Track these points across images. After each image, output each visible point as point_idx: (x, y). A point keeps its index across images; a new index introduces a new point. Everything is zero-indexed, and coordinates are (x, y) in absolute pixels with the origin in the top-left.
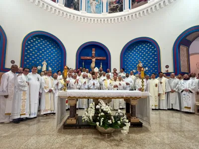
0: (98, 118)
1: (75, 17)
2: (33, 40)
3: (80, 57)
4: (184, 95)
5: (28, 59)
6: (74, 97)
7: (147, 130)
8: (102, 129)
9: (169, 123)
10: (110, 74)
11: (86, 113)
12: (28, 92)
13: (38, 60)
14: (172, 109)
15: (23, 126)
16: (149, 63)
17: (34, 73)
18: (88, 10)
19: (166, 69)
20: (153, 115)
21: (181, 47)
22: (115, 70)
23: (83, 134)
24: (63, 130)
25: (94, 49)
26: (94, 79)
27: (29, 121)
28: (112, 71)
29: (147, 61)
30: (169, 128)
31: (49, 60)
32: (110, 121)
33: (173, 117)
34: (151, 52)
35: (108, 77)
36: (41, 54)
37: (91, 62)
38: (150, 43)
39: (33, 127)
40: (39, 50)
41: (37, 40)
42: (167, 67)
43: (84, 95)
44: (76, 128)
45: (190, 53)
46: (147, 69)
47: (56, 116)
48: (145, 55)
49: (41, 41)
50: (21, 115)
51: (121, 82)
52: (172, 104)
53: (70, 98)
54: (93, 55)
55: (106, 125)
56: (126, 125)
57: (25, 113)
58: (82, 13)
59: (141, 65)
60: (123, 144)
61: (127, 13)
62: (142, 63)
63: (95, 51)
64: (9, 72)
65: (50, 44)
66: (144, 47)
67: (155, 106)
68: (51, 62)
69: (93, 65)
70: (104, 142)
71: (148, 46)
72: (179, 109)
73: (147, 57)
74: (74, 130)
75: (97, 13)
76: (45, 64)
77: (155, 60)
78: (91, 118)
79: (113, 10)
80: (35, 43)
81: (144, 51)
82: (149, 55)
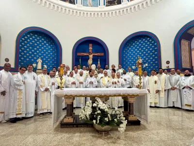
0: (95, 116)
1: (71, 12)
2: (27, 37)
4: (185, 92)
5: (23, 56)
6: (71, 95)
7: (145, 128)
8: (98, 127)
9: (170, 121)
10: (108, 71)
11: (83, 111)
13: (33, 58)
16: (149, 59)
17: (29, 71)
18: (84, 3)
19: (167, 65)
20: (151, 113)
21: (183, 41)
23: (81, 133)
24: (60, 129)
25: (91, 45)
26: (91, 76)
27: (26, 120)
29: (147, 57)
30: (170, 126)
32: (106, 119)
33: (174, 115)
34: (151, 47)
35: (106, 75)
36: (35, 51)
38: (150, 38)
39: (31, 126)
40: (34, 47)
41: (31, 37)
42: (168, 62)
43: (80, 93)
44: (73, 127)
45: (192, 48)
46: (147, 65)
47: (53, 116)
48: (144, 50)
49: (36, 38)
50: (17, 114)
51: (120, 80)
52: (174, 102)
53: (67, 97)
55: (103, 123)
56: (122, 123)
57: (21, 112)
58: (78, 6)
59: (140, 61)
60: (119, 141)
61: (125, 6)
62: (141, 59)
63: (92, 47)
64: (2, 71)
65: (45, 40)
66: (144, 42)
67: (155, 103)
68: (47, 60)
69: (90, 61)
70: (101, 140)
71: (148, 41)
72: (180, 107)
73: (147, 52)
74: (72, 129)
75: (94, 6)
76: (40, 61)
77: (156, 55)
78: (88, 116)
79: (110, 3)
80: (30, 40)
81: (144, 46)
82: (149, 50)
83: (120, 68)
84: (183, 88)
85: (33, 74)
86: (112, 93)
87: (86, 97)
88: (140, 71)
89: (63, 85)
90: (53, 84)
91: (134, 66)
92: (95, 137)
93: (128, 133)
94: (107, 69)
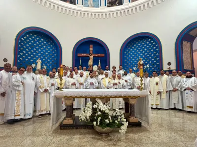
0: (95, 117)
1: (72, 12)
2: (27, 37)
3: (76, 55)
4: (187, 93)
5: (21, 56)
6: (71, 97)
7: (146, 130)
8: (98, 129)
9: (171, 122)
11: (83, 113)
12: (22, 92)
15: (18, 127)
16: (150, 60)
17: (29, 72)
19: (169, 67)
20: (152, 115)
21: (184, 43)
22: (114, 68)
23: (80, 135)
24: (59, 130)
25: (91, 46)
26: (91, 77)
27: (24, 121)
28: (111, 69)
29: (148, 58)
30: (171, 128)
31: (44, 57)
32: (107, 121)
33: (175, 116)
34: (152, 48)
36: (35, 52)
38: (152, 39)
39: (29, 128)
40: (32, 47)
41: (30, 37)
42: (169, 64)
43: (80, 94)
44: (73, 129)
45: (194, 49)
46: (148, 66)
47: (51, 117)
48: (146, 52)
49: (36, 38)
50: (15, 116)
51: (121, 81)
52: (175, 104)
53: (66, 98)
54: (91, 52)
55: (104, 125)
56: (123, 125)
58: (78, 7)
59: (142, 62)
60: (120, 143)
61: (126, 7)
63: (93, 48)
64: (2, 71)
65: (45, 40)
66: (146, 43)
67: (156, 105)
68: (46, 60)
69: (91, 62)
70: (101, 142)
71: (150, 42)
72: (181, 108)
73: (148, 53)
74: (71, 131)
77: (157, 57)
78: (88, 118)
79: (111, 4)
80: (29, 40)
81: (145, 47)
82: (150, 51)
83: (121, 69)
84: (185, 90)
85: (33, 74)
86: (113, 94)
87: (86, 98)
88: (141, 72)
89: (62, 86)
90: (53, 85)
91: (135, 67)
92: (95, 138)
93: (129, 135)
94: (107, 70)
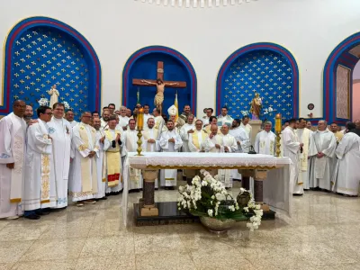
2: (26, 38)
3: (131, 81)
5: (17, 80)
12: (52, 156)
13: (38, 85)
14: (318, 189)
16: (275, 97)
17: (58, 116)
19: (309, 112)
21: (340, 69)
25: (161, 64)
26: (171, 130)
29: (271, 93)
34: (279, 75)
35: (199, 126)
36: (44, 71)
37: (155, 92)
40: (40, 61)
41: (34, 38)
42: (311, 107)
46: (271, 109)
48: (267, 80)
49: (45, 41)
50: (42, 202)
52: (318, 180)
57: (49, 198)
59: (259, 101)
63: (164, 69)
65: (64, 47)
66: (267, 64)
68: (68, 89)
69: (159, 98)
71: (275, 62)
73: (271, 84)
76: (55, 93)
77: (288, 92)
80: (32, 45)
81: (267, 72)
82: (275, 80)
91: (245, 110)
